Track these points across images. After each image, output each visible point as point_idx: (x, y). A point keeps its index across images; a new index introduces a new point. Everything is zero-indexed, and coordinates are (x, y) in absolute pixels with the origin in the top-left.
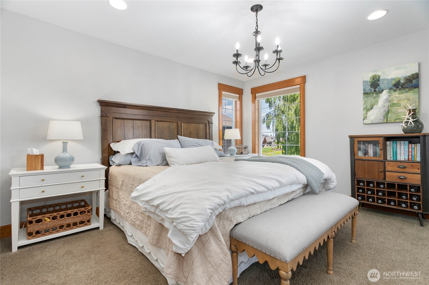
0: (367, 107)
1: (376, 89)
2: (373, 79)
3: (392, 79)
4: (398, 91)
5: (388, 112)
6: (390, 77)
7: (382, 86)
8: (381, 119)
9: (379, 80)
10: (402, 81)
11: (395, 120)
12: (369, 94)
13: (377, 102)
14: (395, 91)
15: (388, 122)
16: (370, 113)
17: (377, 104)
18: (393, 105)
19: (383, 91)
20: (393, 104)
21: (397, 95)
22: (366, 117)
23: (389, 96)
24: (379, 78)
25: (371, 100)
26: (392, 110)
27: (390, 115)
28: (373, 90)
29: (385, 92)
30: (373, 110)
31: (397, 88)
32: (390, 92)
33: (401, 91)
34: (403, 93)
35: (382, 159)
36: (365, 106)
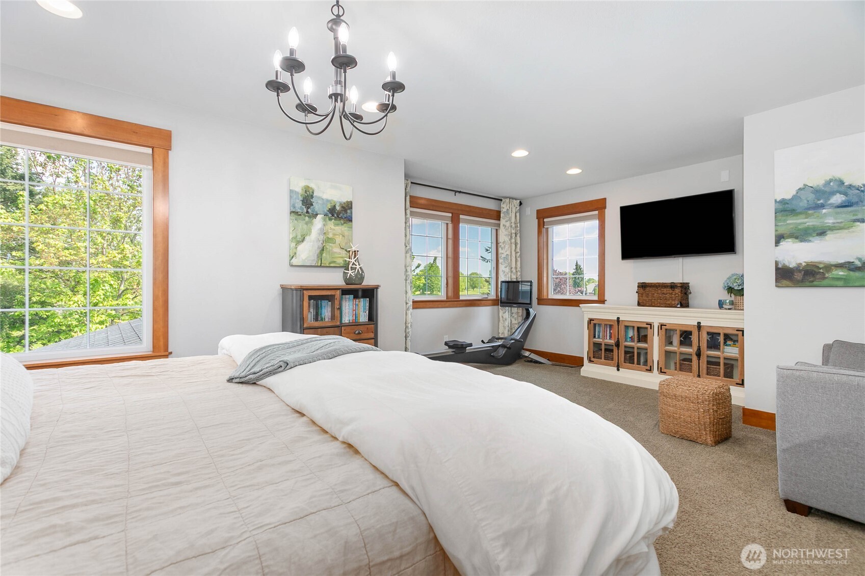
0: (297, 237)
1: (309, 210)
2: (306, 192)
3: (328, 201)
4: (333, 220)
5: (323, 250)
6: (325, 197)
7: (317, 206)
8: (314, 260)
9: (312, 197)
10: (338, 208)
11: (330, 263)
12: (300, 215)
13: (310, 230)
14: (330, 219)
15: (322, 265)
16: (301, 247)
17: (310, 235)
18: (328, 240)
19: (317, 215)
20: (328, 238)
21: (333, 227)
22: (295, 253)
23: (324, 225)
24: (313, 193)
25: (301, 225)
26: (327, 247)
27: (324, 255)
28: (305, 210)
29: (320, 217)
30: (305, 242)
31: (333, 216)
32: (325, 220)
33: (338, 222)
34: (338, 225)
35: (338, 323)
36: (294, 235)
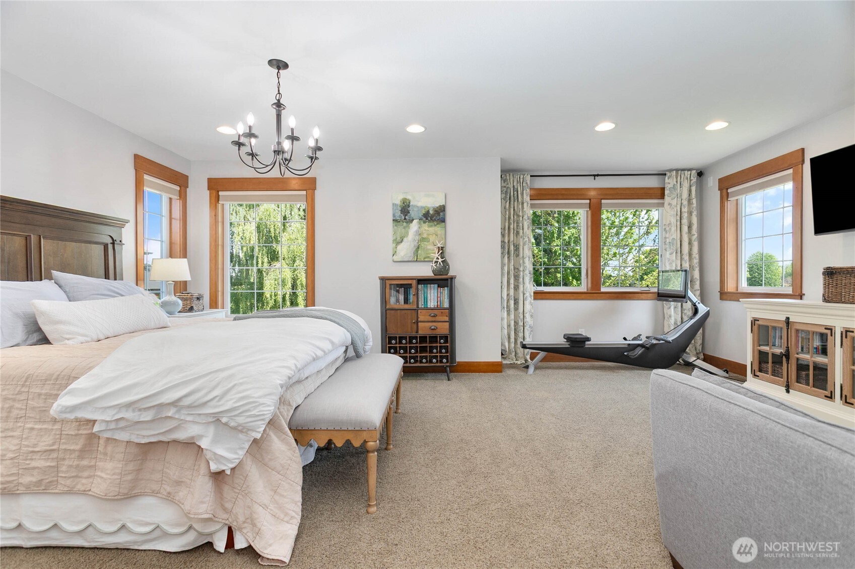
0: (396, 239)
1: (406, 217)
2: (404, 203)
3: (422, 207)
4: (427, 223)
5: (418, 248)
6: (420, 204)
7: (413, 213)
8: (411, 256)
9: (409, 206)
10: (431, 212)
11: (425, 258)
12: (399, 222)
13: (407, 233)
14: (425, 222)
15: (418, 260)
16: (400, 247)
17: (407, 236)
18: (423, 240)
19: (413, 220)
20: (423, 238)
21: (427, 229)
22: (396, 252)
23: (419, 228)
24: (409, 203)
25: (400, 229)
26: (422, 245)
27: (419, 252)
28: (403, 218)
29: (415, 222)
30: (403, 243)
31: (427, 219)
32: (420, 223)
33: (430, 224)
34: (431, 226)
35: (415, 307)
36: (395, 238)
